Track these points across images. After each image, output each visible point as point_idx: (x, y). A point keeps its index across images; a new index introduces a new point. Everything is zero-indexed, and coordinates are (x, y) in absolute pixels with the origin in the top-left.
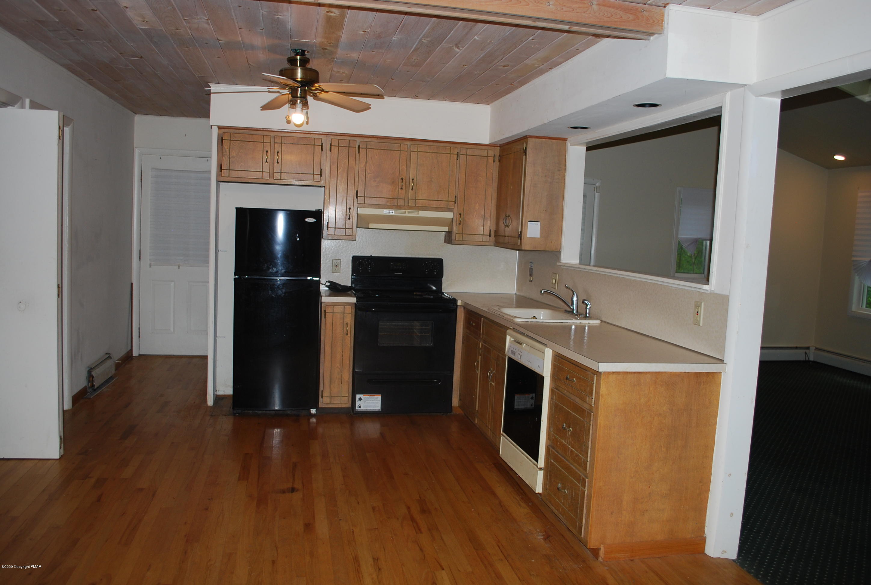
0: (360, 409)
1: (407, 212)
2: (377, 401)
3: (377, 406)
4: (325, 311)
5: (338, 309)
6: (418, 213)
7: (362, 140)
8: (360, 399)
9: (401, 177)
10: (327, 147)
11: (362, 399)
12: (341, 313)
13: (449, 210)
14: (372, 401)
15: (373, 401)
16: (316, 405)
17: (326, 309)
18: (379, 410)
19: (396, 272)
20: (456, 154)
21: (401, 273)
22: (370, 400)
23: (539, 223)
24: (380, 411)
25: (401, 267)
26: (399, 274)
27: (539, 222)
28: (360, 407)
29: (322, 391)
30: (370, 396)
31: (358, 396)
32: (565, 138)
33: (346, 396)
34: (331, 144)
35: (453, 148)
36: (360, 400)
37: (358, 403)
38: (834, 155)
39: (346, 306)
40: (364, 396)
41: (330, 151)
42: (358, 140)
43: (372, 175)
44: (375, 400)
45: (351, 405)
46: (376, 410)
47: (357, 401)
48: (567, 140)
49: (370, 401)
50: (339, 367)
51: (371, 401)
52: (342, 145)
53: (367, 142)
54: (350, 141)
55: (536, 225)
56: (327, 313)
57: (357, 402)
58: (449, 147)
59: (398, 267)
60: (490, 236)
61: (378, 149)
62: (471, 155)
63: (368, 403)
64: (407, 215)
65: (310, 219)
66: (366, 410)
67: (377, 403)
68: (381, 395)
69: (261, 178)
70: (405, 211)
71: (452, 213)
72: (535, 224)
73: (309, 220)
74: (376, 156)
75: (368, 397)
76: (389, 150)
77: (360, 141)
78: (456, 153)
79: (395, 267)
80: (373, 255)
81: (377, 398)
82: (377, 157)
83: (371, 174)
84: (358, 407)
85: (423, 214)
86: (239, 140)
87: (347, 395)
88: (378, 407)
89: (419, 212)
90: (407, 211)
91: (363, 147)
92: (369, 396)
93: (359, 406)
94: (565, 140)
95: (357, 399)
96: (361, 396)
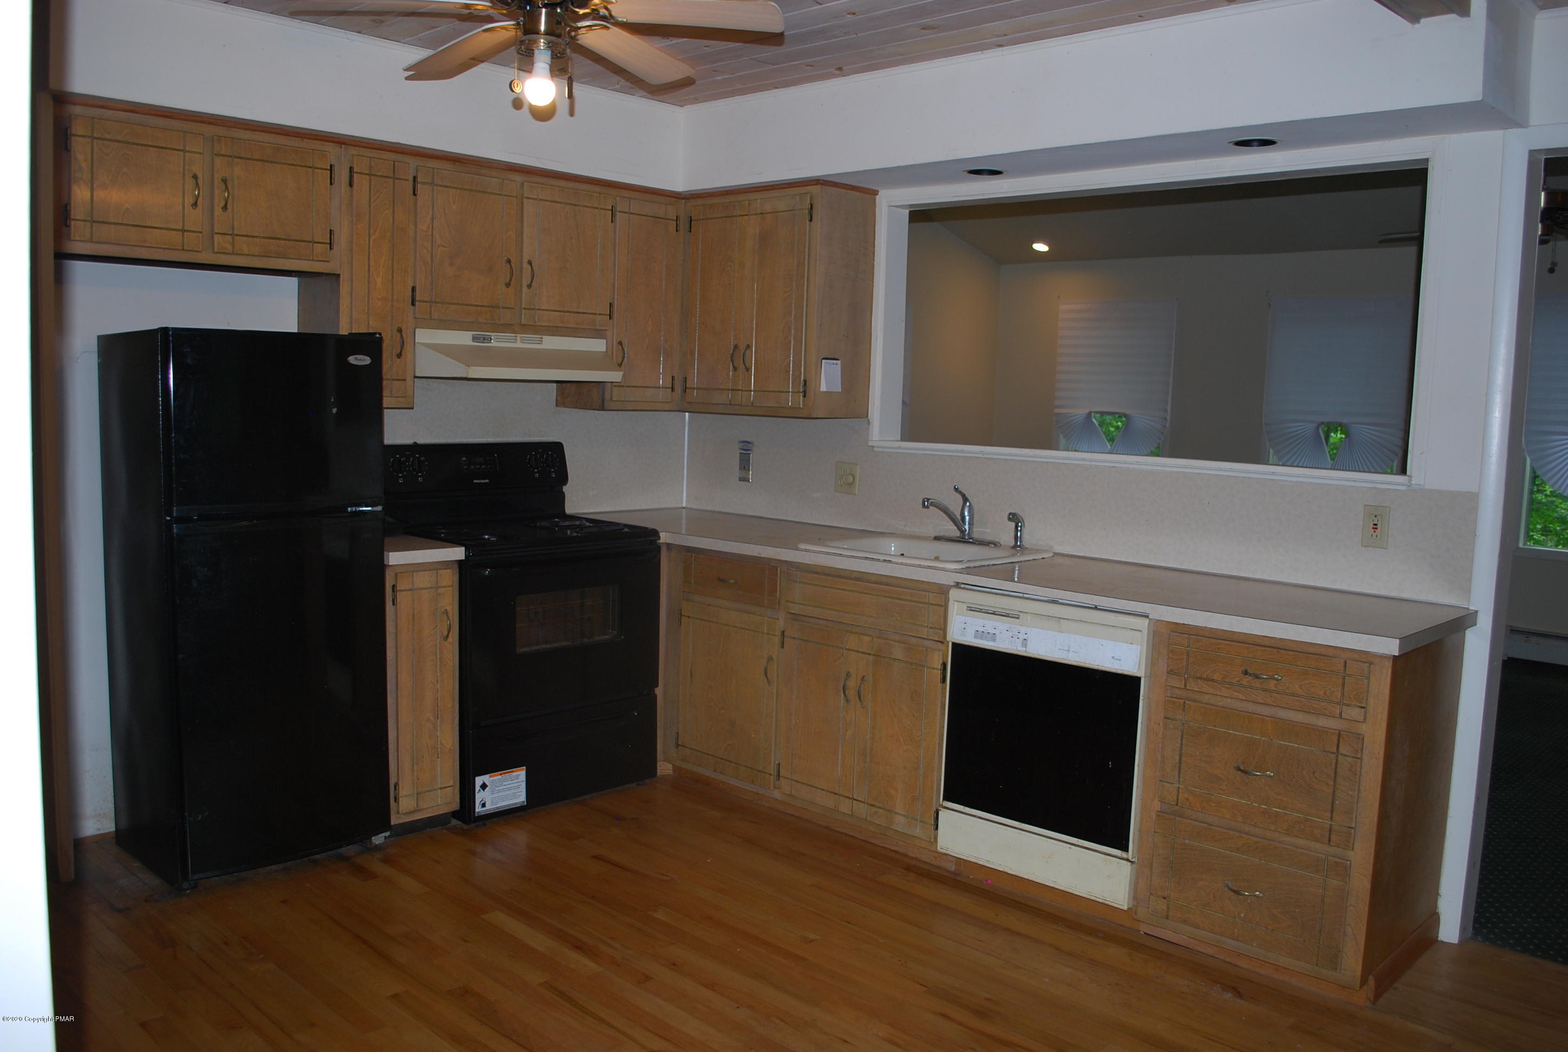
0: (484, 809)
1: (518, 339)
2: (518, 782)
3: (519, 794)
4: (394, 587)
5: (423, 580)
6: (541, 342)
7: (422, 164)
8: (484, 786)
9: (505, 256)
10: (342, 175)
11: (488, 784)
12: (431, 588)
13: (597, 334)
14: (507, 787)
15: (509, 786)
16: (383, 822)
17: (396, 581)
18: (524, 802)
19: (477, 480)
20: (609, 210)
21: (487, 479)
22: (504, 783)
23: (839, 362)
24: (524, 806)
25: (483, 467)
26: (483, 481)
27: (838, 360)
28: (484, 805)
29: (396, 785)
30: (504, 773)
31: (479, 780)
32: (872, 190)
33: (450, 787)
34: (351, 169)
35: (604, 197)
36: (484, 790)
37: (479, 796)
38: (1033, 243)
39: (440, 569)
40: (490, 777)
41: (351, 185)
42: (413, 162)
43: (445, 249)
44: (514, 781)
45: (459, 805)
46: (516, 804)
47: (478, 792)
48: (877, 194)
49: (505, 787)
50: (432, 718)
51: (505, 785)
52: (379, 174)
53: (433, 168)
54: (396, 163)
55: (835, 365)
56: (401, 591)
57: (477, 796)
58: (598, 193)
59: (478, 467)
60: (672, 391)
61: (457, 188)
62: (638, 214)
63: (499, 791)
64: (519, 345)
65: (359, 357)
66: (497, 808)
67: (518, 787)
68: (525, 767)
69: (181, 248)
70: (516, 337)
71: (605, 340)
72: (833, 364)
73: (356, 359)
74: (454, 204)
75: (500, 777)
76: (479, 191)
77: (417, 166)
78: (610, 208)
79: (472, 467)
80: (418, 442)
81: (517, 777)
82: (454, 207)
83: (444, 247)
84: (480, 806)
85: (551, 343)
86: (119, 138)
87: (451, 783)
88: (521, 795)
89: (543, 340)
90: (518, 335)
91: (425, 181)
92: (501, 774)
93: (483, 802)
94: (875, 193)
95: (478, 788)
96: (485, 778)
